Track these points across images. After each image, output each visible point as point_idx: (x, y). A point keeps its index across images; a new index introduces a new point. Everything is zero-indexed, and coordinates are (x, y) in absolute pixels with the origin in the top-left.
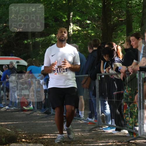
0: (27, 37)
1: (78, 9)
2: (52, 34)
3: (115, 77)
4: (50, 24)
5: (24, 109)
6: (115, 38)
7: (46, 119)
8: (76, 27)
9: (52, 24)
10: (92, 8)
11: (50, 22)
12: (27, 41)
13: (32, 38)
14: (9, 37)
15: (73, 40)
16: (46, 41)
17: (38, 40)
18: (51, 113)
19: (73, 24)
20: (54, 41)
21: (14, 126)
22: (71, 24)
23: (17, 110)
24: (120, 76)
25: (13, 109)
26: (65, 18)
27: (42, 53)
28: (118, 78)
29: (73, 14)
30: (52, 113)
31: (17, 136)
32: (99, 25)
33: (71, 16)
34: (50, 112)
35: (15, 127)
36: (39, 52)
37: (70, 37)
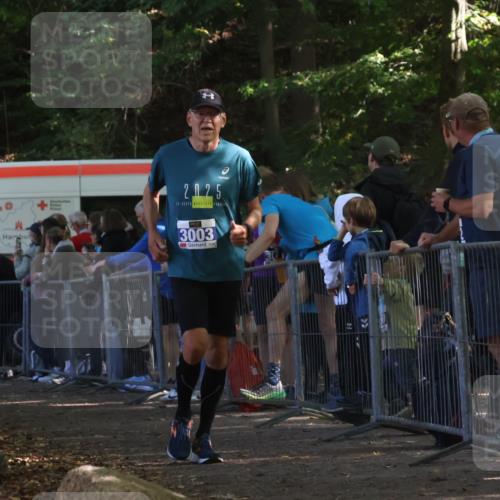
0: (254, 66)
2: (371, 51)
4: (362, 3)
7: (346, 445)
8: (485, 13)
9: (372, 8)
12: (255, 87)
13: (276, 71)
14: (171, 68)
15: (469, 76)
16: (342, 85)
17: (303, 80)
18: (368, 417)
20: (381, 86)
21: (200, 479)
27: (325, 141)
30: (373, 418)
34: (366, 411)
35: (207, 484)
36: (313, 137)
37: (455, 65)
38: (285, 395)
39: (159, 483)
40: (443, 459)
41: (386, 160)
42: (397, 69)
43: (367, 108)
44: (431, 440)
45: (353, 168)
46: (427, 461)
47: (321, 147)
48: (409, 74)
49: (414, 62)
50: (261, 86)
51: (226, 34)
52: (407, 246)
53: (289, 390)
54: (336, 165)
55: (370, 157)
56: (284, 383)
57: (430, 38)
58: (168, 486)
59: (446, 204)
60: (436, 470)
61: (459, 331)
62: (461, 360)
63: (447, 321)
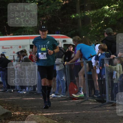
0: (75, 10)
2: (105, 6)
7: (100, 108)
12: (75, 15)
13: (80, 11)
14: (53, 11)
16: (98, 15)
18: (105, 101)
20: (108, 15)
21: (62, 117)
23: (64, 98)
25: (60, 98)
27: (93, 29)
30: (107, 101)
34: (105, 99)
35: (64, 119)
36: (90, 28)
38: (84, 95)
39: (51, 119)
41: (109, 34)
42: (112, 10)
43: (104, 20)
45: (101, 36)
47: (92, 31)
48: (115, 11)
49: (116, 8)
50: (76, 15)
51: (67, 2)
52: (115, 56)
53: (85, 94)
54: (96, 35)
55: (105, 33)
56: (83, 92)
57: (120, 2)
58: (54, 120)
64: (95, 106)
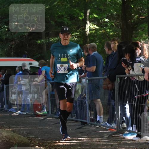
0: (40, 36)
1: (95, 6)
3: (136, 79)
4: (65, 22)
5: (38, 113)
6: (135, 37)
8: (94, 25)
9: (68, 23)
10: (111, 5)
11: (65, 21)
12: (40, 41)
13: (45, 37)
14: (21, 37)
15: (90, 40)
17: (52, 40)
19: (90, 22)
21: (26, 132)
22: (88, 22)
23: (29, 115)
24: (141, 78)
25: (25, 114)
26: (81, 16)
28: (139, 80)
29: (90, 11)
31: (30, 143)
32: (118, 24)
33: (88, 14)
35: (28, 133)
37: (86, 37)
38: (47, 113)
39: (17, 133)
40: (83, 128)
42: (73, 37)
44: (80, 123)
46: (79, 128)
48: (76, 39)
49: (77, 36)
50: (42, 41)
56: (46, 110)
57: (81, 31)
58: (19, 134)
59: (85, 68)
60: (81, 130)
61: (87, 98)
62: (87, 105)
63: (84, 96)
64: (56, 122)
